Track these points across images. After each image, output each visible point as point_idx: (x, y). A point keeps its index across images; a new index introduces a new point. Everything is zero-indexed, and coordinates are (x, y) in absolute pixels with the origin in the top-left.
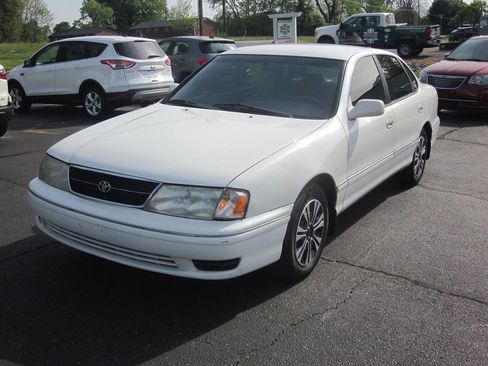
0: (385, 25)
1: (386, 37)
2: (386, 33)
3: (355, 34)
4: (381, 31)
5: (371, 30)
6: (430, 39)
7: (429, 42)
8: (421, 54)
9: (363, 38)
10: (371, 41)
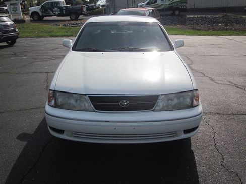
0: (63, 6)
1: (64, 11)
2: (63, 9)
3: (49, 10)
4: (61, 8)
5: (56, 8)
6: (83, 11)
7: (83, 12)
8: (79, 18)
9: (53, 12)
10: (57, 13)
